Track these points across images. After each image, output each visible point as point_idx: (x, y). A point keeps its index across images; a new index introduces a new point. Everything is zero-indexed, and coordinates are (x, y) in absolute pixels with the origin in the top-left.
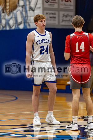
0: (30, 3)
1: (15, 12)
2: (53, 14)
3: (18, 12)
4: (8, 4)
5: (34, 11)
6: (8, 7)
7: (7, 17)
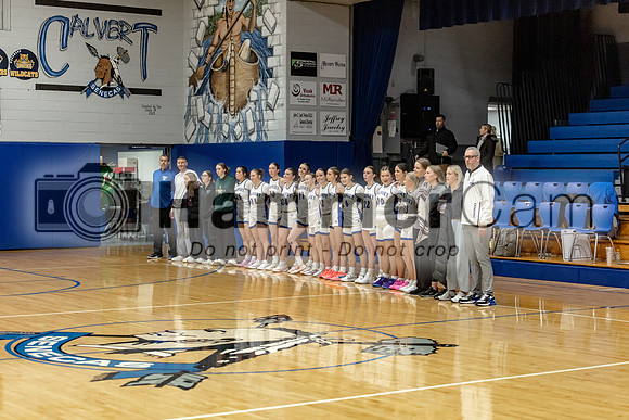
0: (267, 96)
1: (243, 111)
2: (306, 116)
3: (248, 112)
4: (232, 97)
5: (273, 110)
6: (232, 104)
7: (232, 121)
